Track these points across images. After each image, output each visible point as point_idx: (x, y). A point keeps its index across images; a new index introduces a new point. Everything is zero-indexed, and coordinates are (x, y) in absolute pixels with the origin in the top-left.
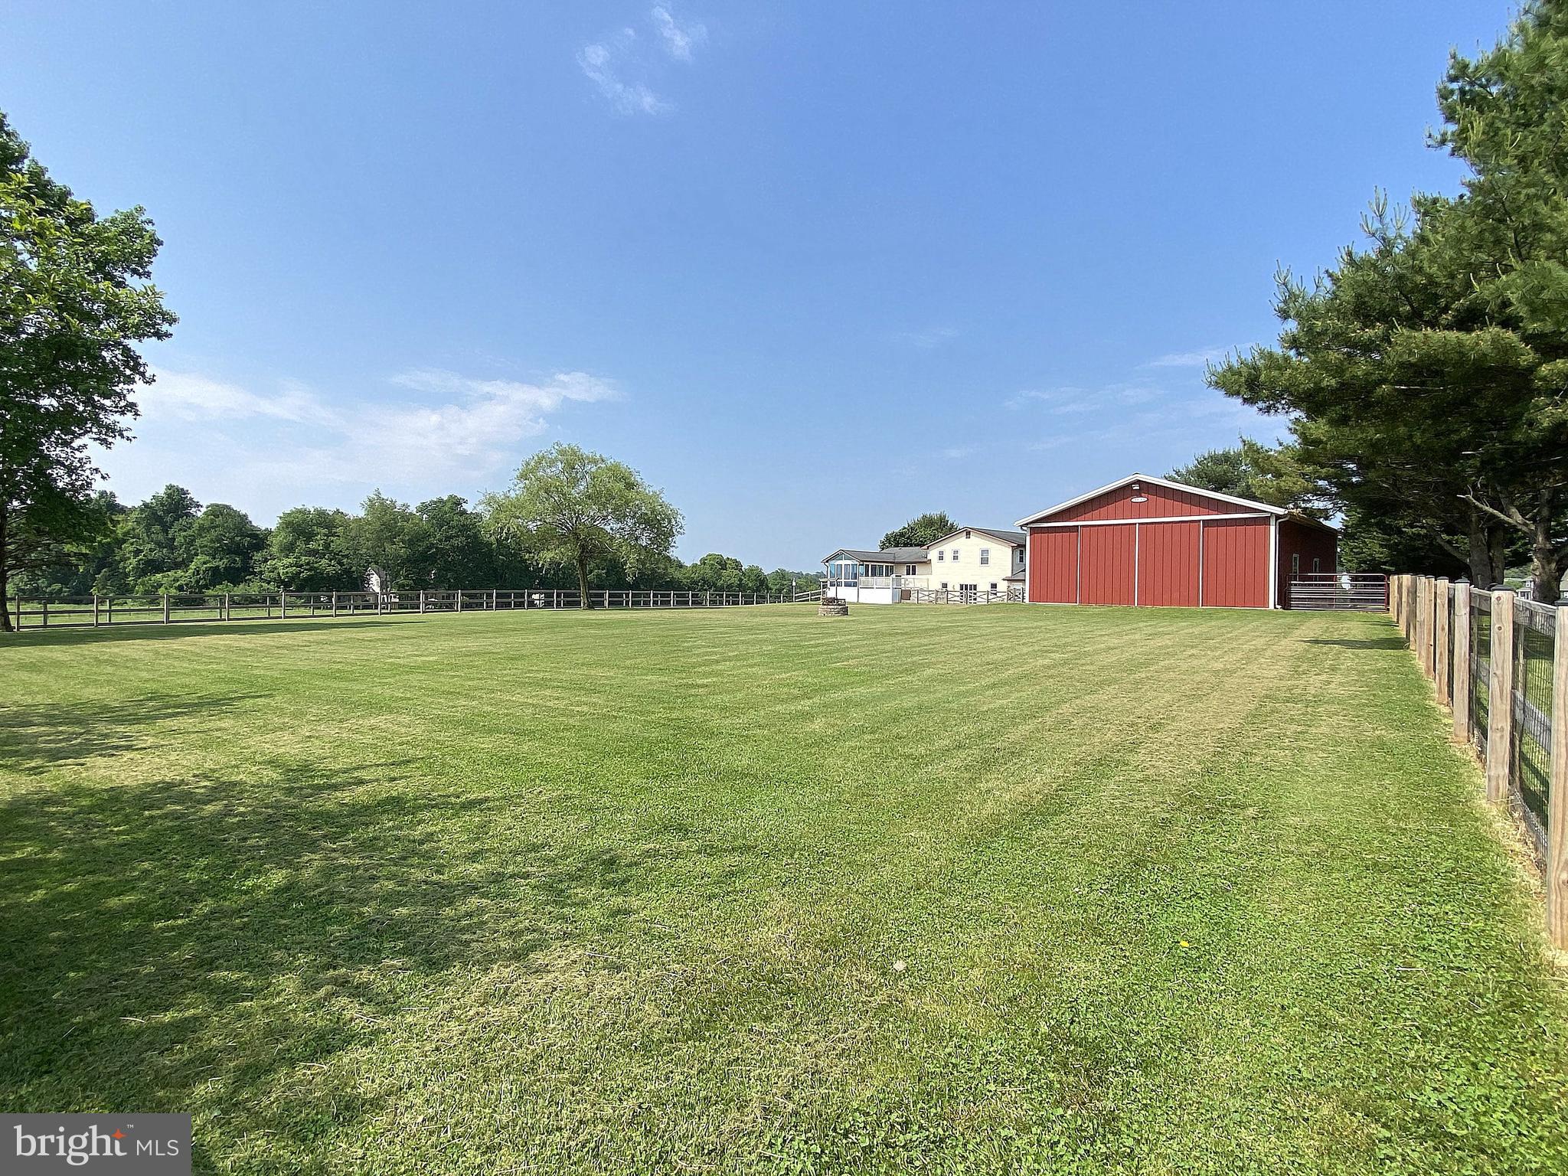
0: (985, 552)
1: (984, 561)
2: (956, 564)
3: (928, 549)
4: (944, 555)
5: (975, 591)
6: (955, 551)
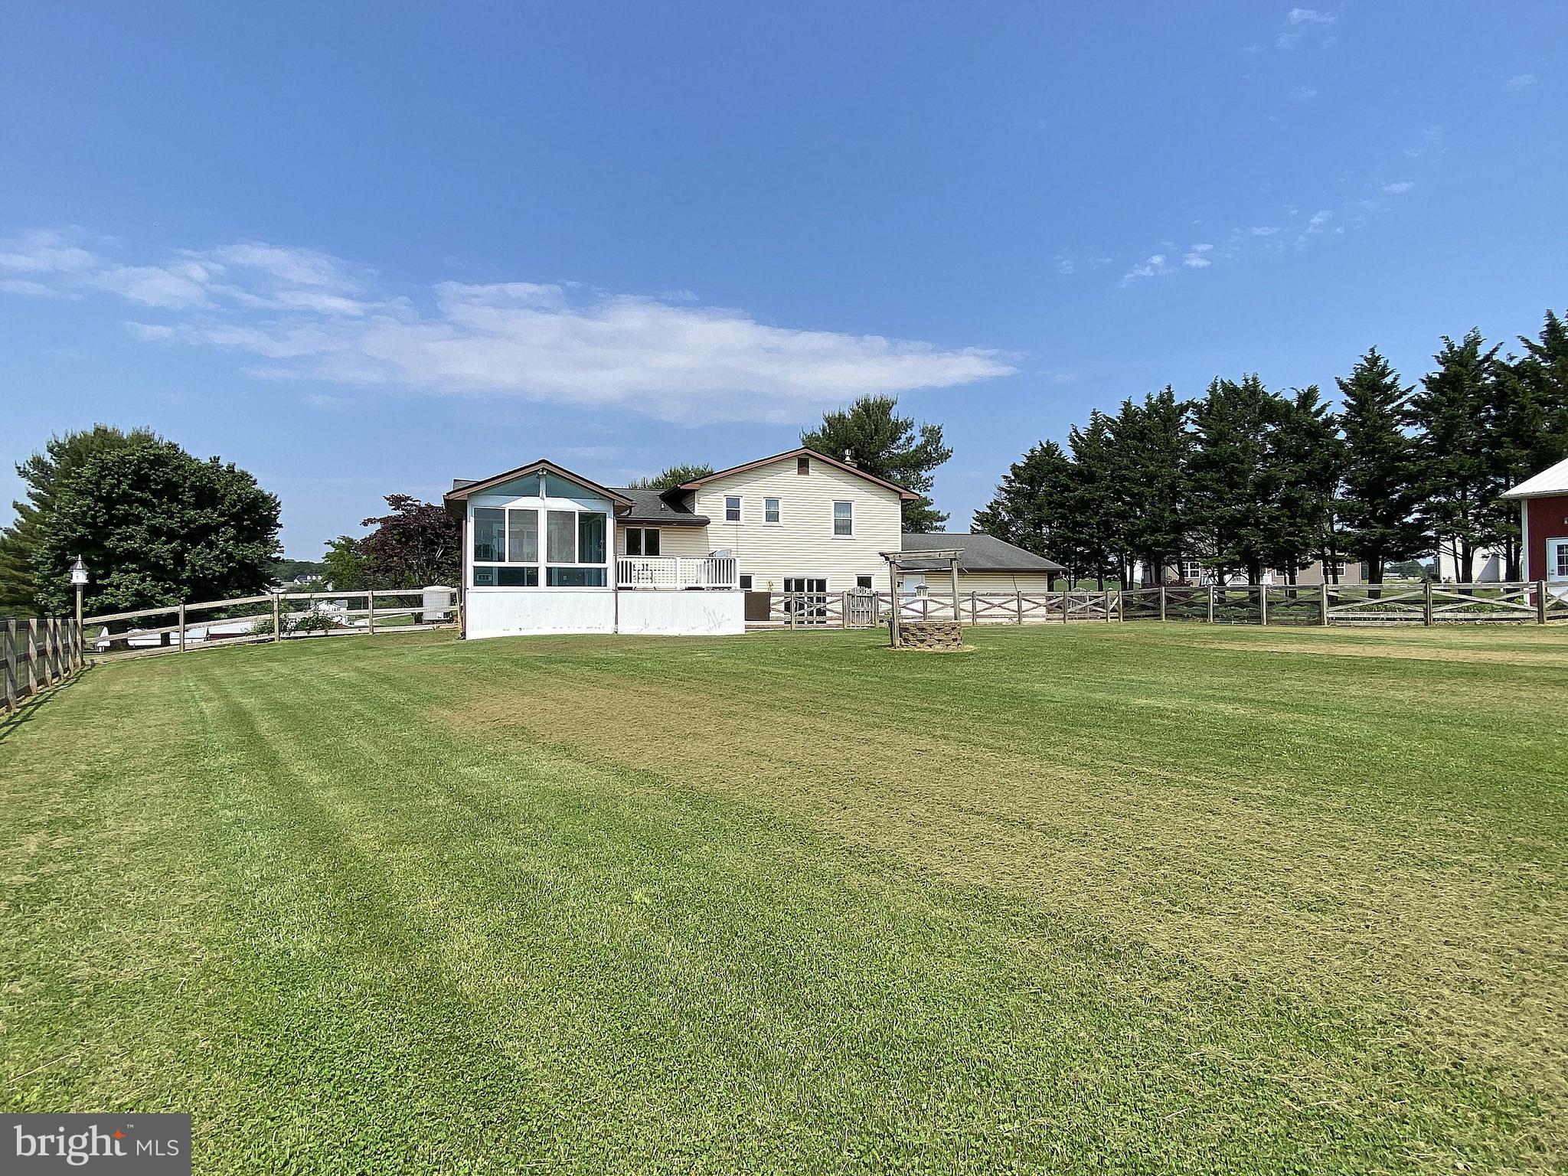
0: (843, 506)
1: (843, 528)
2: (773, 531)
3: (693, 491)
4: (741, 509)
5: (821, 594)
6: (771, 502)
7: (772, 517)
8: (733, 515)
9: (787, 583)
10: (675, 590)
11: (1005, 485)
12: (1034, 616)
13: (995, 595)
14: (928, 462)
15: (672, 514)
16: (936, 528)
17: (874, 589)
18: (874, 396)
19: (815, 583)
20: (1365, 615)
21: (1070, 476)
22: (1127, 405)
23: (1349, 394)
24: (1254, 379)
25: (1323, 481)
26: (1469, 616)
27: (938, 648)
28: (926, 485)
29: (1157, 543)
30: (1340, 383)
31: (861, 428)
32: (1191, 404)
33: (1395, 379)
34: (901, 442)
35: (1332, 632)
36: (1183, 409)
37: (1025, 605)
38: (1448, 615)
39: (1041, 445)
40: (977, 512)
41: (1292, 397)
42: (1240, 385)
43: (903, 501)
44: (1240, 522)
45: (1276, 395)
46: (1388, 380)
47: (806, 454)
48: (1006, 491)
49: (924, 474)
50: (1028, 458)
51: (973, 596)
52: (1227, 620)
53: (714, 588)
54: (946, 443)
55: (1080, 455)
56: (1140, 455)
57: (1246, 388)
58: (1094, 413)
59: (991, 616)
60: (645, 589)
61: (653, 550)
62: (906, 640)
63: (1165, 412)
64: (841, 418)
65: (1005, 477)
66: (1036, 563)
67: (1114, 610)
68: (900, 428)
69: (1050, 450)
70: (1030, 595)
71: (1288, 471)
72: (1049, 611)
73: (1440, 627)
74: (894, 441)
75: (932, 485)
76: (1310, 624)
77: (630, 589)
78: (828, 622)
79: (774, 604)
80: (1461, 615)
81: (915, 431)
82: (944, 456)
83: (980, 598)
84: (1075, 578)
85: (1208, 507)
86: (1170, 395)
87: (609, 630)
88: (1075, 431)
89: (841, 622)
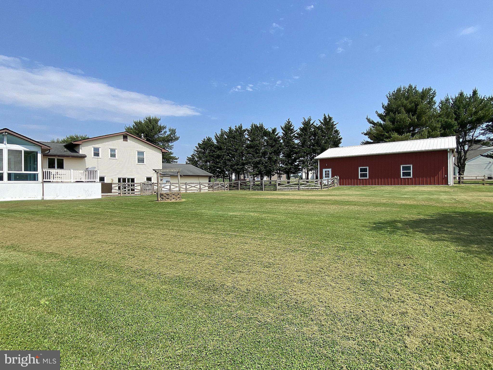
1: (141, 160)
3: (78, 145)
4: (100, 152)
5: (133, 183)
6: (113, 150)
7: (113, 155)
8: (96, 154)
9: (119, 180)
10: (71, 182)
11: (196, 149)
12: (205, 190)
13: (193, 183)
14: (172, 140)
15: (69, 153)
16: (175, 162)
17: (152, 182)
18: (152, 116)
19: (130, 179)
20: (286, 188)
21: (215, 148)
22: (230, 128)
23: (283, 130)
24: (262, 124)
25: (277, 153)
26: (307, 188)
27: (173, 200)
28: (171, 148)
29: (238, 168)
30: (282, 127)
31: (148, 127)
32: (247, 130)
33: (293, 128)
34: (162, 133)
35: (278, 192)
36: (245, 131)
37: (202, 186)
38: (303, 188)
39: (207, 138)
40: (188, 157)
41: (270, 130)
42: (259, 126)
43: (163, 152)
44: (258, 163)
45: (267, 129)
46: (292, 128)
47: (126, 134)
48: (197, 151)
49: (170, 144)
50: (203, 141)
51: (186, 184)
52: (255, 190)
53: (88, 182)
54: (177, 135)
55: (218, 142)
56: (234, 143)
57: (260, 127)
58: (222, 130)
59: (192, 190)
60: (57, 182)
61: (61, 166)
62: (162, 198)
63: (240, 131)
64: (140, 123)
65: (196, 147)
66: (205, 174)
67: (226, 188)
68: (161, 129)
69: (209, 139)
70: (203, 183)
71: (270, 150)
72: (209, 188)
73: (302, 191)
74: (159, 132)
75: (173, 148)
76: (274, 190)
77: (50, 182)
78: (135, 193)
79: (114, 187)
80: (306, 188)
81: (167, 130)
82: (177, 139)
83: (188, 184)
84: (217, 178)
85: (251, 159)
86: (241, 127)
87: (39, 198)
88: (216, 134)
89: (140, 193)
